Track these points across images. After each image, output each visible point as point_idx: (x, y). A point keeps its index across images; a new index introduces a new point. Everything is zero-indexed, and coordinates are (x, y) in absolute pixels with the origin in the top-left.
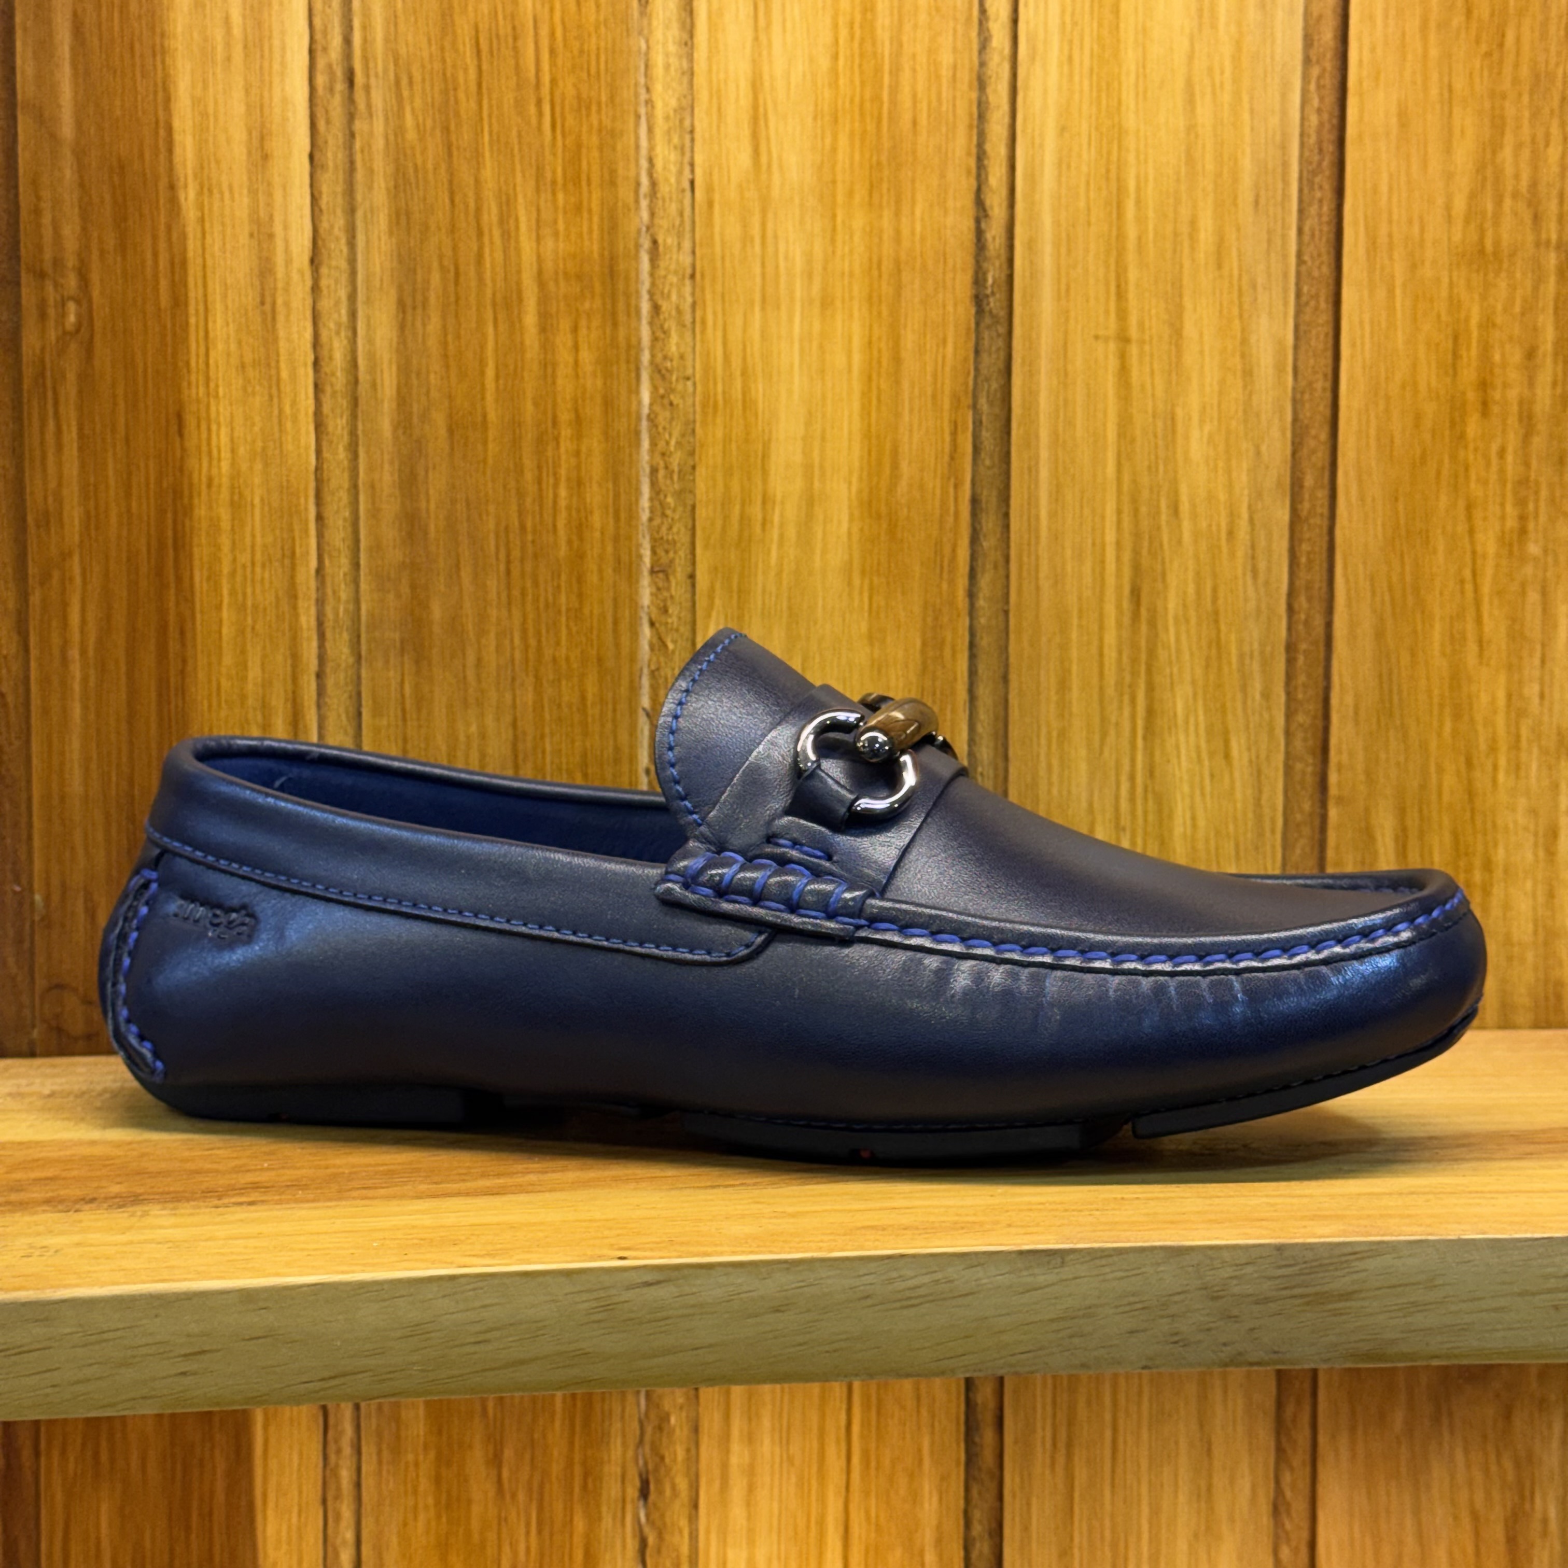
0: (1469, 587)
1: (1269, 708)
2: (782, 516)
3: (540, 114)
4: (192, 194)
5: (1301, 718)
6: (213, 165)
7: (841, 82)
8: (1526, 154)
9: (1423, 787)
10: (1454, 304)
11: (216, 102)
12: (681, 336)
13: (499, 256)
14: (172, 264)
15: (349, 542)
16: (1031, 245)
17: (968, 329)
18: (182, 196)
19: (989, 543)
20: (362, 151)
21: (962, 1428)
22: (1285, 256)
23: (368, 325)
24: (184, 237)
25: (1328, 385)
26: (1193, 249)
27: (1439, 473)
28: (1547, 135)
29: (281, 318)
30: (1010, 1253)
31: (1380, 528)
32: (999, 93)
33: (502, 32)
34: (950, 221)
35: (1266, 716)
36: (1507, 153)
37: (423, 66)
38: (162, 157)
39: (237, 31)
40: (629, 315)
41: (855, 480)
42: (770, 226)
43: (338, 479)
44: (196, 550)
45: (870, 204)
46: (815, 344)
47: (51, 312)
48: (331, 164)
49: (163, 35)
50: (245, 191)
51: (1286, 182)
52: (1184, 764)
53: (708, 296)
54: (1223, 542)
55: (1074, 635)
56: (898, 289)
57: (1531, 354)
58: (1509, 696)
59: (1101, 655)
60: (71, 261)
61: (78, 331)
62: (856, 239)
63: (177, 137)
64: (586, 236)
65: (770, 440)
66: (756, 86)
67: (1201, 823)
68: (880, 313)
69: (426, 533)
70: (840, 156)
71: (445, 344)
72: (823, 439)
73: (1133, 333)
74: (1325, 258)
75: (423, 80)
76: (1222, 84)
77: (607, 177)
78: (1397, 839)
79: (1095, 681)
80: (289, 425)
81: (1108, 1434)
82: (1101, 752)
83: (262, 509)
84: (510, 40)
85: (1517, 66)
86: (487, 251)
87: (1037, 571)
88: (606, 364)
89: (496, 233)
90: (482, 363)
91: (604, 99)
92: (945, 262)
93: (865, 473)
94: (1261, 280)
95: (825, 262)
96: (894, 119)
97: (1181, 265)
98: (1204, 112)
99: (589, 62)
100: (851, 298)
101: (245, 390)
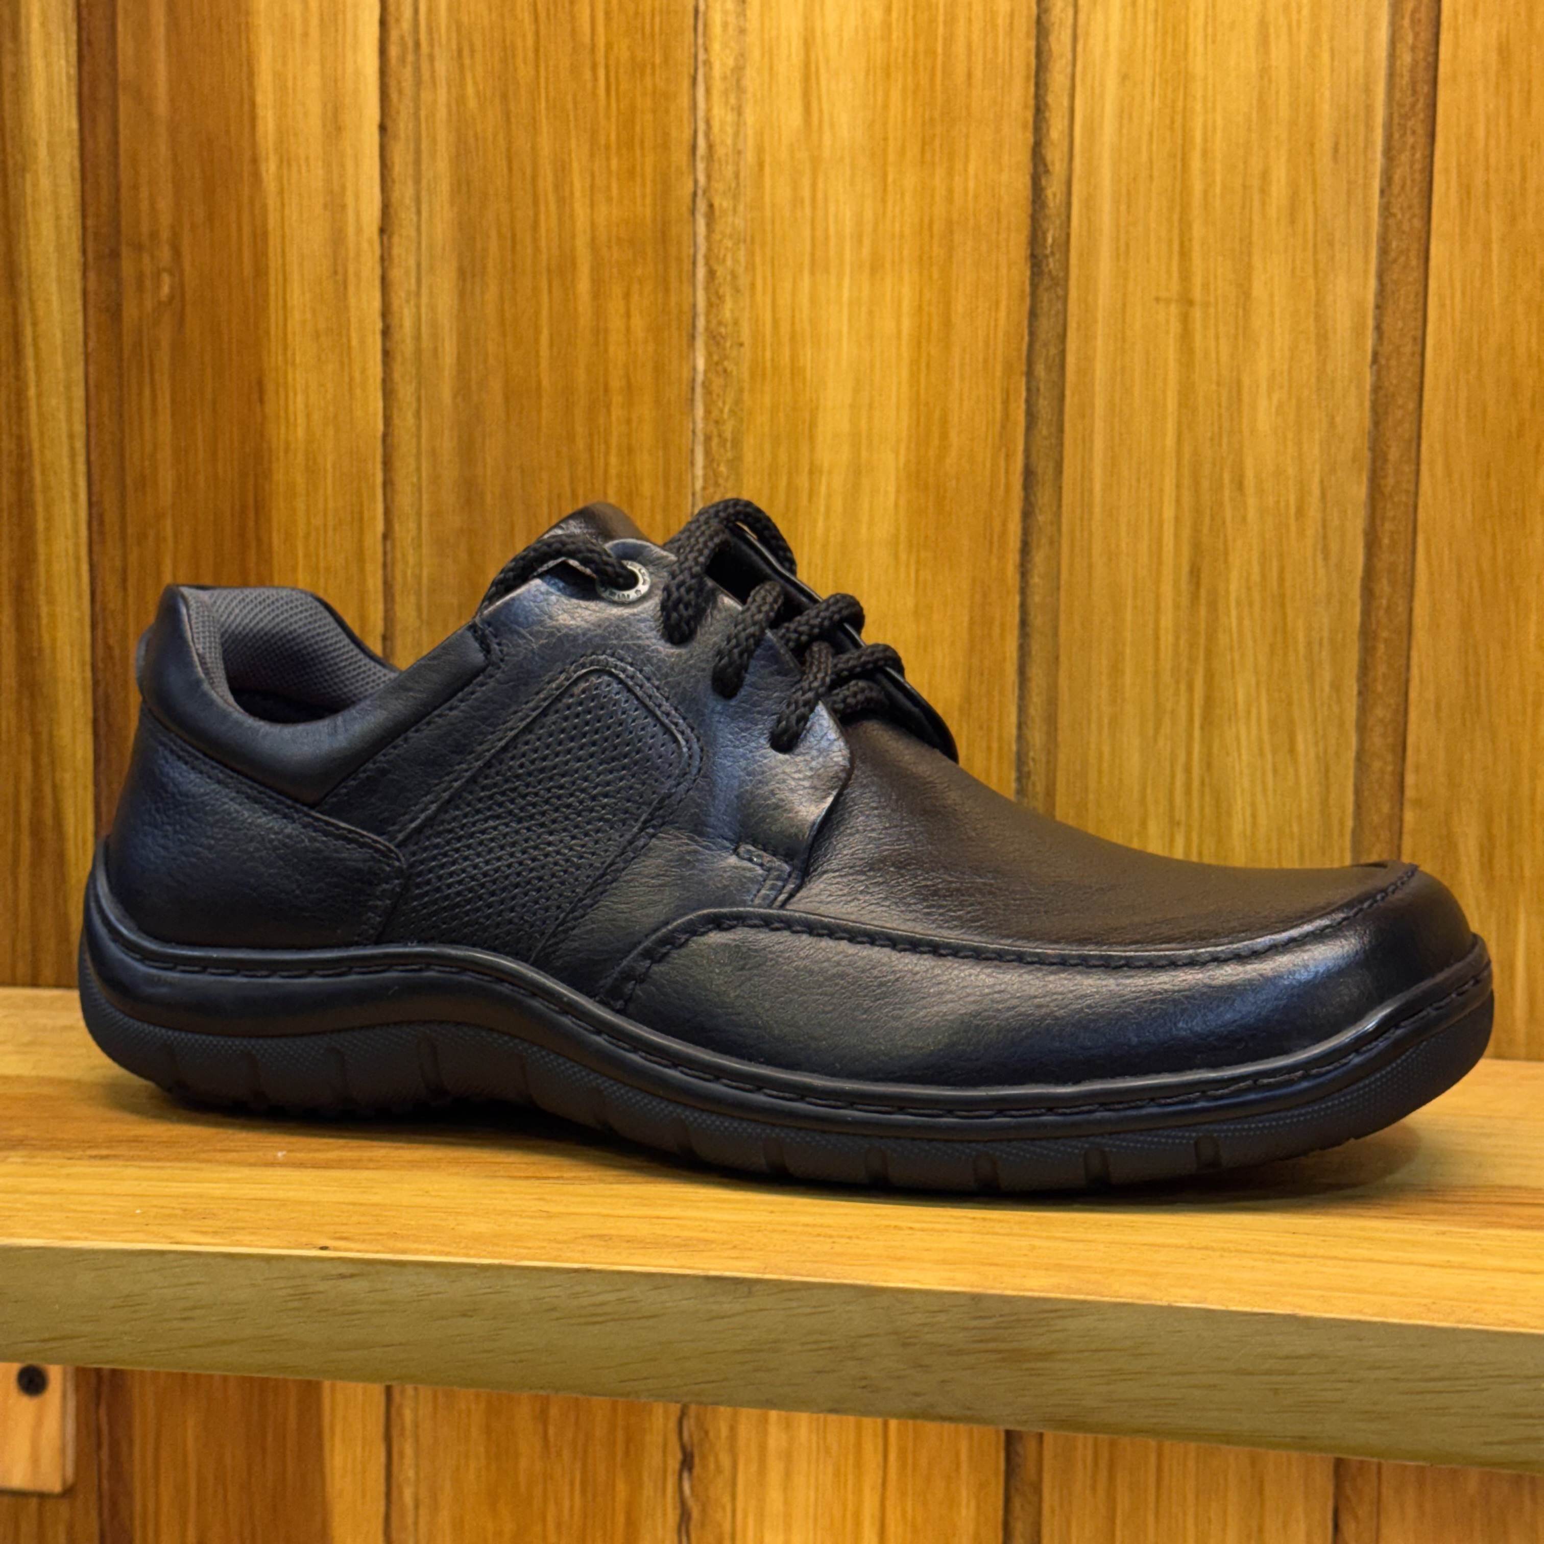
1: (1339, 701)
2: (829, 485)
3: (595, 79)
4: (272, 166)
5: (1379, 712)
6: (292, 138)
7: (894, 35)
9: (1514, 793)
11: (295, 78)
12: (735, 302)
13: (554, 223)
14: (255, 236)
16: (1089, 202)
17: (1023, 291)
18: (263, 169)
19: (1042, 518)
20: (427, 121)
22: (1367, 209)
23: (431, 292)
24: (264, 207)
26: (1263, 204)
29: (351, 289)
31: (1469, 507)
32: (1060, 42)
34: (1004, 178)
35: (1336, 709)
37: (484, 34)
38: (246, 133)
39: (314, 6)
41: (903, 451)
42: (820, 185)
43: (405, 445)
44: (274, 513)
45: (923, 162)
46: (864, 309)
47: (148, 283)
48: (403, 134)
49: (247, 13)
50: (320, 164)
51: (1369, 128)
52: (1245, 756)
53: (758, 259)
54: (1292, 521)
55: (1128, 616)
56: (951, 250)
59: (1157, 638)
60: (165, 235)
61: (171, 301)
62: (908, 200)
63: (260, 112)
64: (639, 202)
65: (817, 408)
66: (808, 43)
67: (1262, 820)
68: (930, 277)
69: (483, 500)
70: (892, 113)
71: (502, 313)
72: (871, 406)
73: (1197, 294)
74: (1417, 210)
75: (484, 46)
76: (1299, 22)
78: (1482, 848)
79: (1150, 665)
80: (358, 391)
82: (1155, 740)
83: (334, 473)
86: (542, 217)
87: (1090, 549)
88: (656, 331)
89: (552, 198)
90: (537, 330)
92: (999, 221)
93: (913, 446)
94: (1338, 235)
95: (876, 224)
96: (948, 73)
97: (1251, 221)
98: (1279, 53)
99: (643, 23)
100: (901, 260)
101: (319, 360)
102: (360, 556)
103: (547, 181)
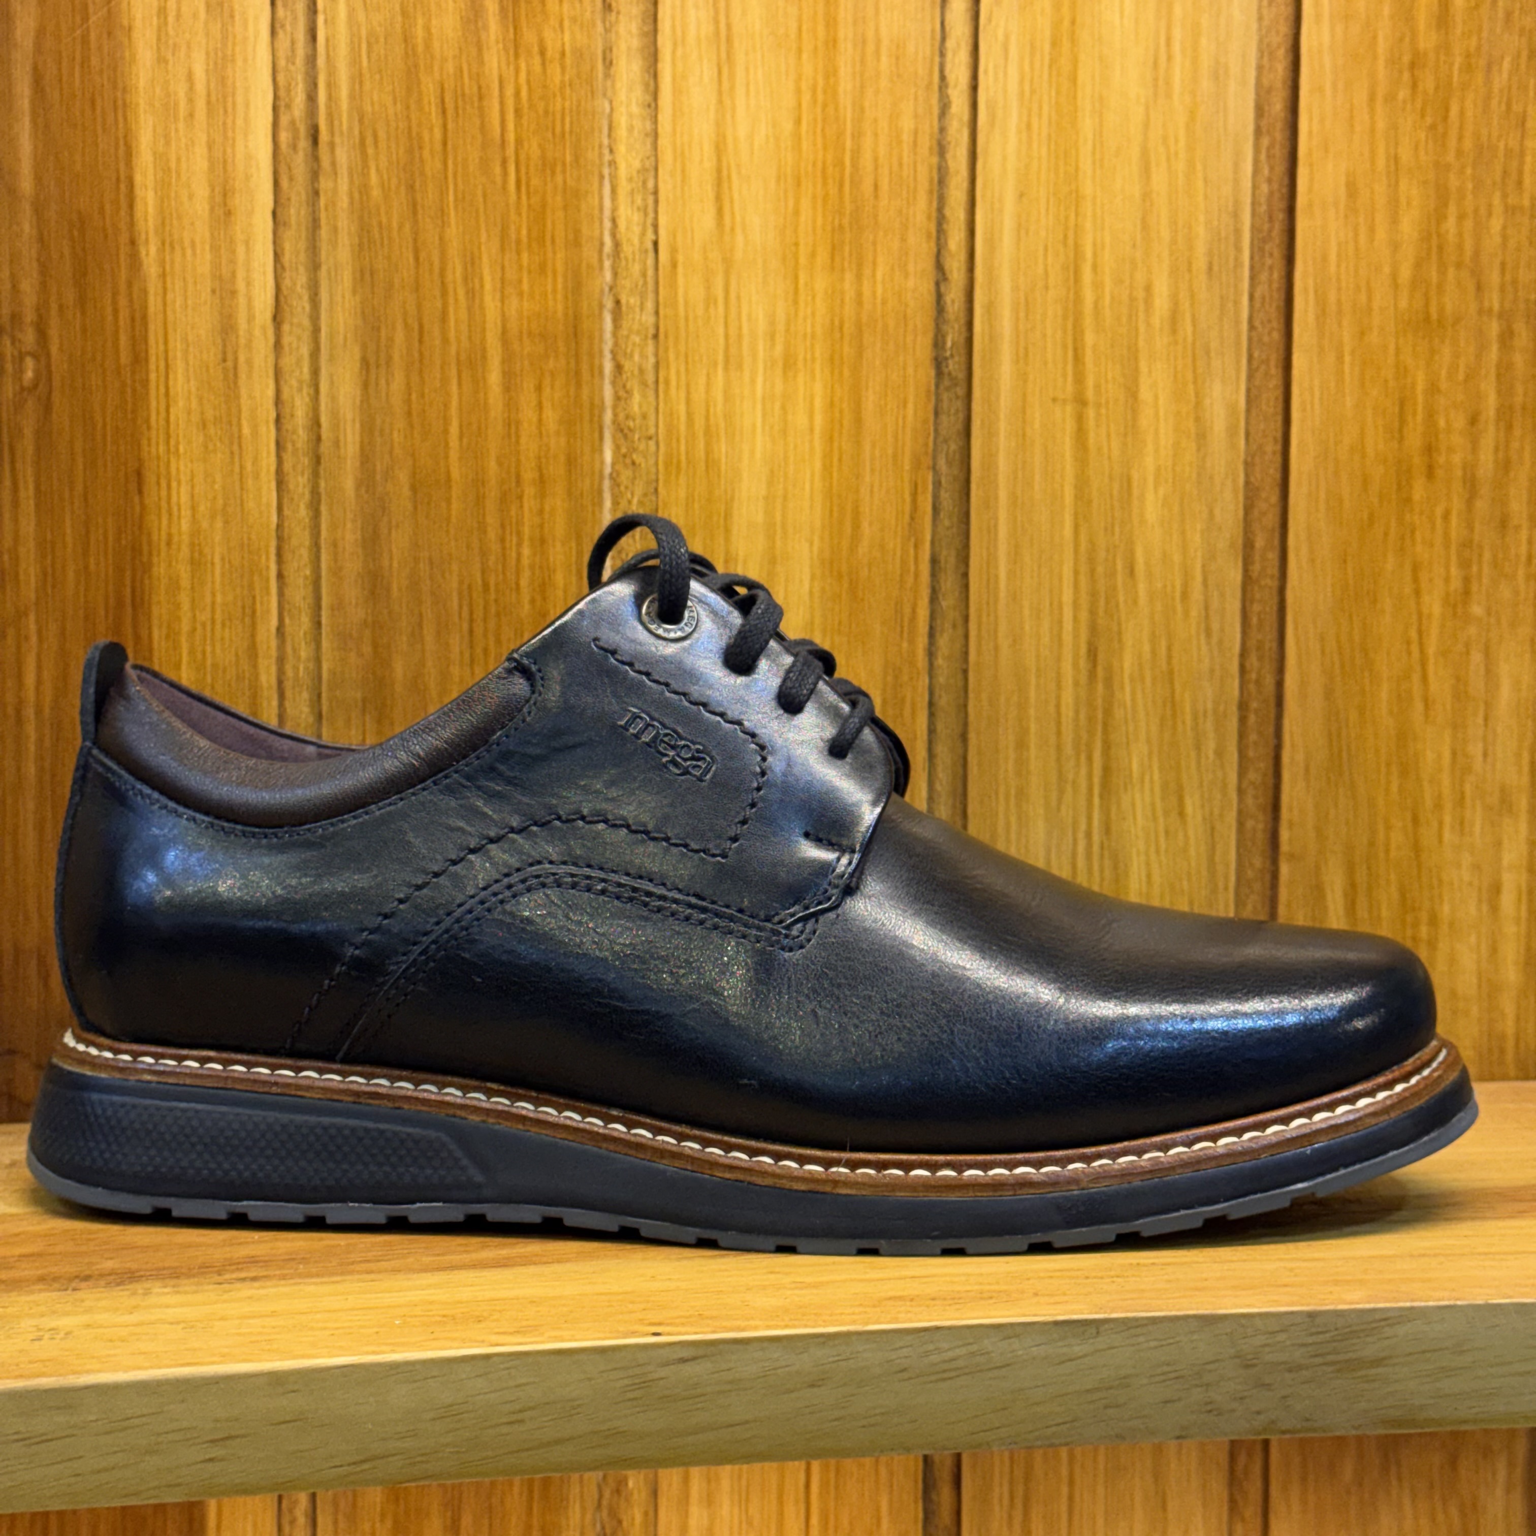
0: (1415, 648)
1: (1222, 767)
3: (505, 174)
4: (153, 249)
5: (1252, 776)
6: (175, 222)
7: (805, 145)
8: (1469, 224)
9: (1372, 844)
10: (1401, 371)
11: (179, 160)
12: (644, 396)
13: (463, 315)
14: (133, 319)
15: (310, 600)
16: (990, 307)
17: (929, 391)
18: (143, 252)
19: (948, 602)
20: (327, 209)
21: (920, 1485)
22: (1237, 322)
23: (332, 383)
24: (145, 292)
25: (1279, 447)
26: (1148, 314)
27: (1386, 534)
28: (1490, 206)
29: (243, 376)
30: (1045, 1324)
31: (1329, 589)
32: (958, 159)
33: (467, 91)
34: (911, 283)
35: (1219, 774)
36: (1450, 224)
37: (388, 125)
38: (123, 213)
39: (200, 87)
40: (593, 376)
41: (817, 541)
42: (733, 287)
43: (300, 538)
44: (155, 611)
45: (832, 268)
46: (777, 405)
47: (9, 367)
48: (293, 220)
49: (124, 90)
50: (207, 248)
51: (1238, 249)
52: (1140, 821)
53: (672, 356)
54: (1178, 603)
55: (1032, 694)
56: (860, 350)
57: (1473, 420)
58: (1454, 753)
59: (1059, 713)
61: (36, 386)
62: (818, 300)
63: (139, 192)
64: (550, 297)
65: (732, 499)
66: (719, 149)
67: (1156, 879)
68: (841, 374)
69: (388, 590)
70: (803, 219)
71: (408, 402)
72: (785, 498)
73: (1090, 394)
74: (1275, 324)
75: (389, 138)
76: (1176, 154)
77: (571, 237)
78: (1346, 895)
79: (1053, 740)
80: (250, 482)
81: (1065, 1490)
82: (1059, 810)
83: (223, 566)
84: (476, 99)
85: (1460, 138)
86: (451, 310)
87: (996, 632)
88: (569, 423)
89: (461, 292)
90: (446, 421)
91: (568, 158)
92: (906, 324)
94: (1214, 345)
95: (788, 323)
96: (856, 183)
97: (1137, 329)
98: (1159, 179)
99: (554, 122)
100: (813, 360)
101: (206, 447)
102: (252, 651)
103: (456, 272)
